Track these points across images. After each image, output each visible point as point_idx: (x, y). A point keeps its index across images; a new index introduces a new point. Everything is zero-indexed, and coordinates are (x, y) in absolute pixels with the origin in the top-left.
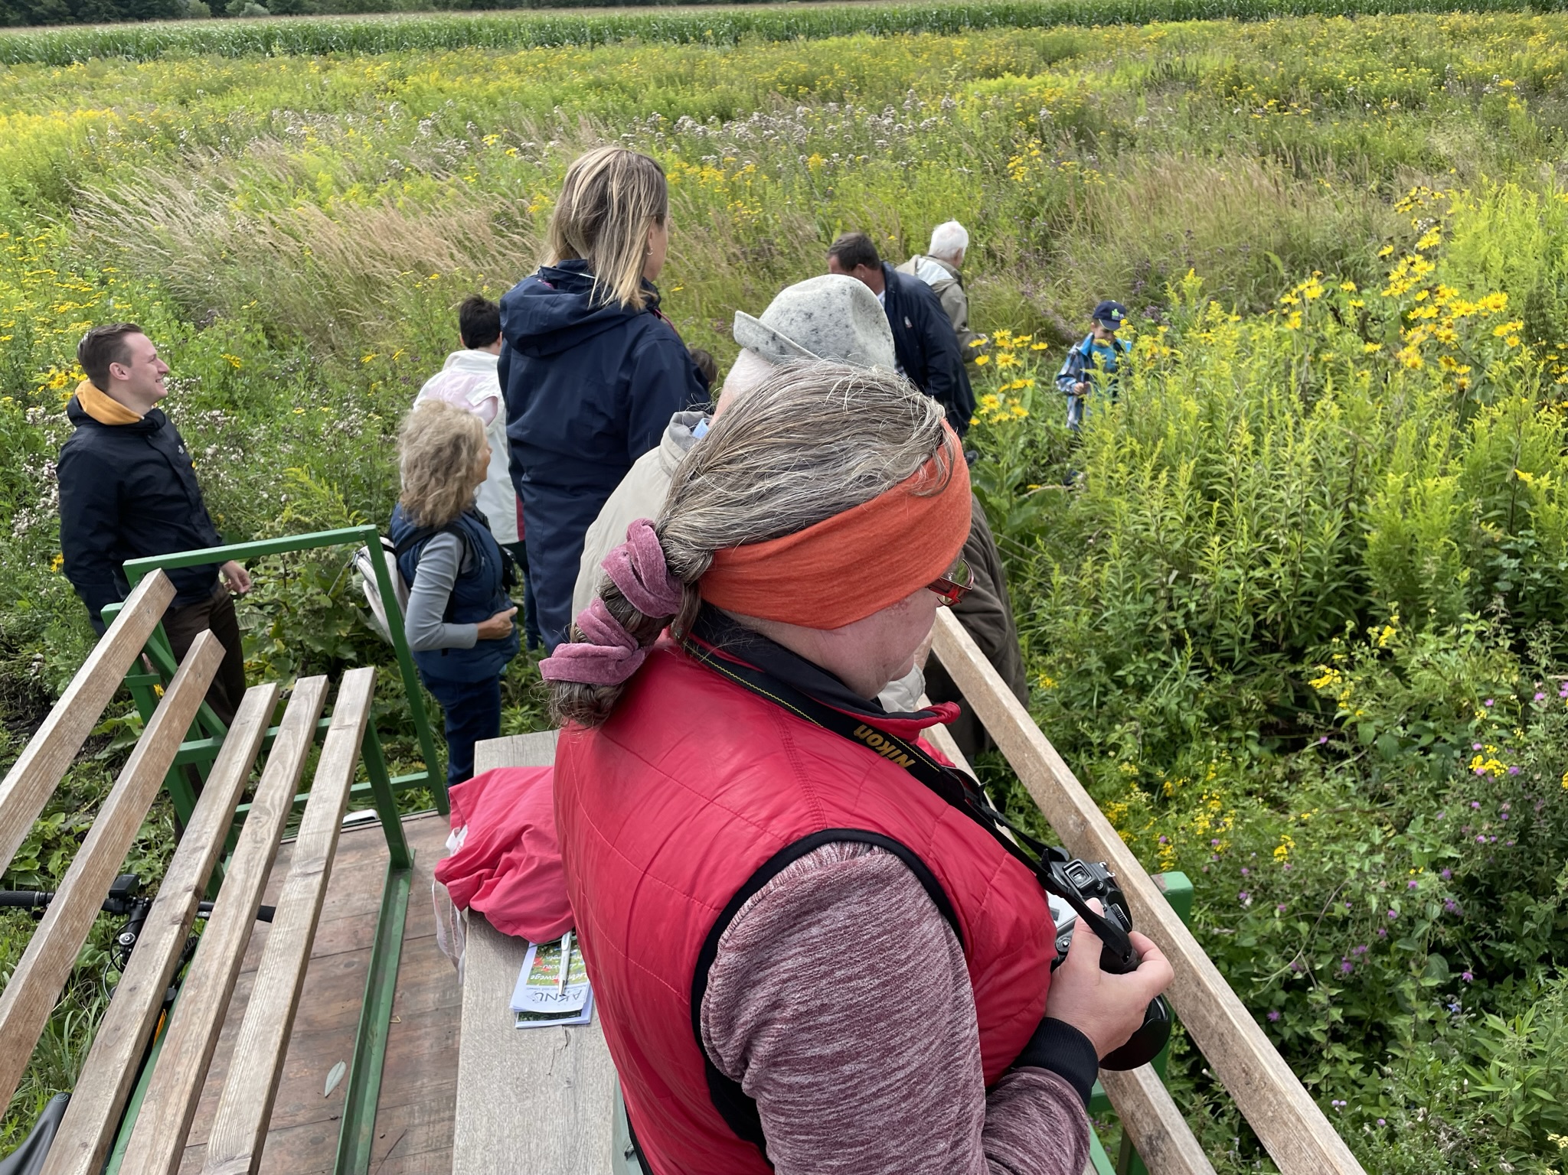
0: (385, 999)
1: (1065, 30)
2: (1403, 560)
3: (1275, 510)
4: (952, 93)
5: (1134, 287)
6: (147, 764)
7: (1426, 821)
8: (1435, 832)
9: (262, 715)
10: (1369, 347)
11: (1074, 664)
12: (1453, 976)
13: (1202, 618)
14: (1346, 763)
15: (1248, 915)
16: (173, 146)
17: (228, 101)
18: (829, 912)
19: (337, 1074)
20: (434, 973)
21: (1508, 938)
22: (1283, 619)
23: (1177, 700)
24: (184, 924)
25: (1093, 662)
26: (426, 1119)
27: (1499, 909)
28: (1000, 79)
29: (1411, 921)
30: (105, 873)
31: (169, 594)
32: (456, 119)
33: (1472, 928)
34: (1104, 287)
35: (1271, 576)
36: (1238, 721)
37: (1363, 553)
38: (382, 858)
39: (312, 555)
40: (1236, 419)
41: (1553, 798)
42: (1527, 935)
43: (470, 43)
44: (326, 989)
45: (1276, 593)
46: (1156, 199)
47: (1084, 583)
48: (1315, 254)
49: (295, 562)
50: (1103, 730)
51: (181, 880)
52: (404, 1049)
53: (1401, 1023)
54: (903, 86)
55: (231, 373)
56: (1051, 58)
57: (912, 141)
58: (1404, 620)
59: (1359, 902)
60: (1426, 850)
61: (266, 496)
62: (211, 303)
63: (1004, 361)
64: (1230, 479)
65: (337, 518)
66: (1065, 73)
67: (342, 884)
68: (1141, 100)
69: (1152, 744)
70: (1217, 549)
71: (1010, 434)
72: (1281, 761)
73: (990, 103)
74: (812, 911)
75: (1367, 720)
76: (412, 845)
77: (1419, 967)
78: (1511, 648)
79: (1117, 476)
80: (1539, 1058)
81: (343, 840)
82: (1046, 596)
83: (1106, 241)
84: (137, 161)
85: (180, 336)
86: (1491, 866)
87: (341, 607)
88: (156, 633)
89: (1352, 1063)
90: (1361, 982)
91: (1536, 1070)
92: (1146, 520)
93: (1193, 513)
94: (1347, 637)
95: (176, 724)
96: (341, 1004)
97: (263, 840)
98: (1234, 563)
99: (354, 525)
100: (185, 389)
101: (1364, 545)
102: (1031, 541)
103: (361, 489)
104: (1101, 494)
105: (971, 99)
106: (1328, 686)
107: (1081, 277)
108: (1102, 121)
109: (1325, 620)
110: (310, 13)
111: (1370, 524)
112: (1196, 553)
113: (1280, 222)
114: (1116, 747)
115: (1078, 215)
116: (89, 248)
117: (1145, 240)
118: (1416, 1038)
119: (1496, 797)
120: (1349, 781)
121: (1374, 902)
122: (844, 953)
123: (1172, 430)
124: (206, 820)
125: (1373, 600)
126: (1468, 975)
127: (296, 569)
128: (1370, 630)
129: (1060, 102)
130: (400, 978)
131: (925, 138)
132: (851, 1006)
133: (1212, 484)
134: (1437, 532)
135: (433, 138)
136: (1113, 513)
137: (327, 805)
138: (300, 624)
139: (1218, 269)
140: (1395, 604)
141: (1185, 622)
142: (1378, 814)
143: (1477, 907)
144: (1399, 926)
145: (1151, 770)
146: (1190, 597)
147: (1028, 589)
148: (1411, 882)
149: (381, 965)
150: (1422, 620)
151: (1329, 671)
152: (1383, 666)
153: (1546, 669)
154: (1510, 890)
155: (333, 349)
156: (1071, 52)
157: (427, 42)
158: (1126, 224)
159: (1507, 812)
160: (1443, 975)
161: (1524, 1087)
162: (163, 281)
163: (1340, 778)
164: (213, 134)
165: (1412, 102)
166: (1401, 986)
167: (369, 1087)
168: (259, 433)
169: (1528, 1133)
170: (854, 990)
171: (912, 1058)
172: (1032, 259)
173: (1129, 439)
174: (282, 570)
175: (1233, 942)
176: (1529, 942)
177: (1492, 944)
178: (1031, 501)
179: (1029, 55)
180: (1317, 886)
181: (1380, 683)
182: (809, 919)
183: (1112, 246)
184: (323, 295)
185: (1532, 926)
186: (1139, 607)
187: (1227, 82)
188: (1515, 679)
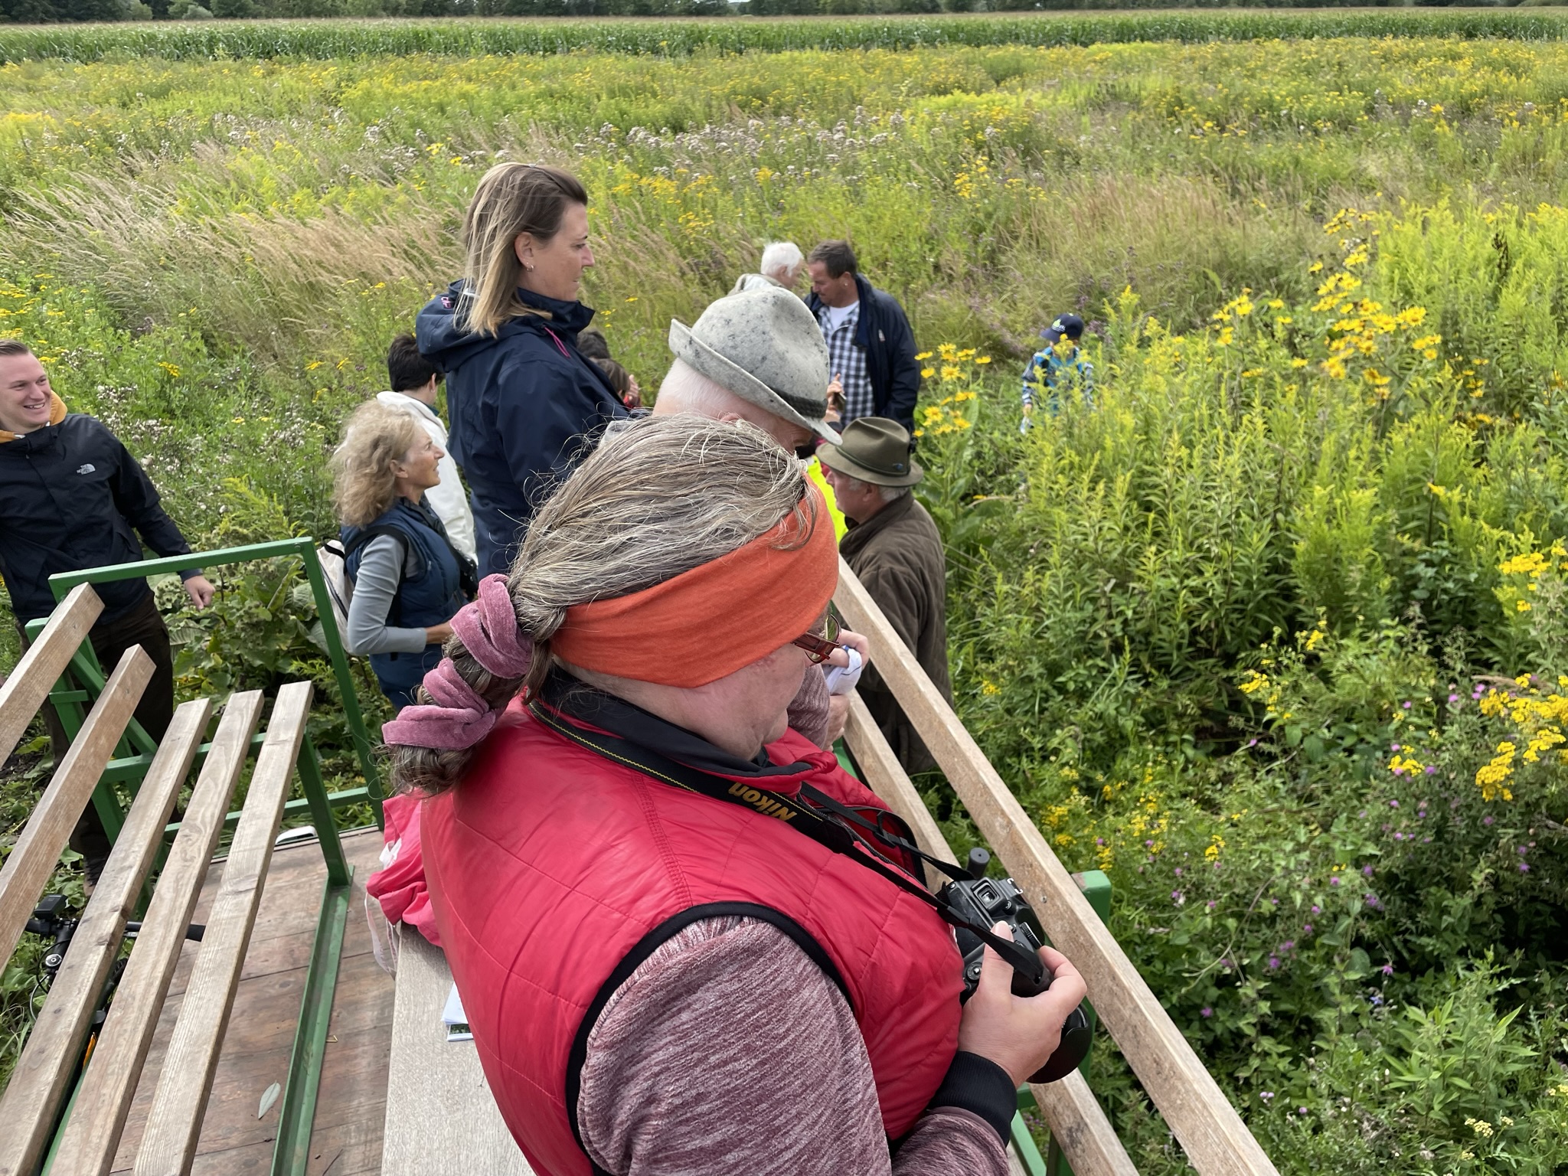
0: (321, 1018)
1: (1012, 49)
2: (1329, 569)
3: (1206, 520)
4: (903, 109)
5: (1078, 302)
6: (72, 783)
7: (1349, 820)
8: (1357, 830)
9: (193, 732)
10: (1297, 362)
11: (1017, 671)
12: (1376, 970)
13: (1140, 625)
14: (1275, 765)
15: (1181, 915)
16: (111, 150)
17: (168, 105)
18: (699, 994)
19: (272, 1094)
20: (372, 992)
21: (1429, 932)
22: (1217, 626)
23: (1115, 705)
24: (110, 945)
25: (1035, 668)
26: (363, 1138)
27: (1418, 904)
28: (949, 96)
29: (1335, 917)
30: (28, 894)
31: (97, 608)
32: (403, 126)
33: (1394, 923)
34: (1049, 302)
35: (1205, 584)
36: (1174, 725)
37: (1292, 562)
38: (320, 876)
39: (251, 567)
40: (1170, 431)
41: (1467, 796)
42: (1446, 929)
43: (420, 50)
44: (260, 1010)
45: (1209, 600)
46: (1100, 217)
47: (1026, 591)
48: (1251, 271)
49: (233, 575)
50: (1045, 736)
51: (107, 901)
52: (341, 1069)
53: (1326, 1016)
54: (855, 101)
55: (169, 381)
56: (999, 77)
57: (863, 157)
58: (1331, 625)
59: (1285, 899)
60: (1349, 848)
61: (203, 507)
62: (149, 310)
63: (949, 373)
64: (1164, 491)
65: (277, 529)
66: (1012, 90)
67: (278, 902)
68: (1085, 119)
69: (1091, 749)
70: (1153, 558)
71: (953, 445)
72: (1214, 764)
73: (939, 119)
74: (681, 995)
75: (1294, 723)
76: (351, 862)
77: (1343, 961)
78: (1429, 652)
79: (1056, 487)
80: (1457, 1048)
81: (277, 858)
82: (990, 605)
83: (1051, 257)
84: (74, 165)
85: (116, 343)
86: (1410, 862)
87: (281, 620)
88: (82, 648)
89: (1282, 1055)
90: (1290, 977)
91: (1454, 1060)
92: (1084, 530)
93: (1130, 524)
94: (1274, 643)
95: (103, 741)
96: (276, 1025)
97: (192, 859)
98: (1169, 572)
99: (295, 536)
100: (120, 398)
101: (1292, 554)
102: (976, 552)
103: (303, 499)
104: (1042, 505)
105: (921, 115)
106: (1257, 691)
107: (1027, 292)
108: (1049, 141)
109: (1257, 626)
110: (255, 17)
111: (1296, 533)
112: (1132, 562)
113: (1217, 240)
114: (1056, 752)
115: (1024, 230)
116: (22, 254)
117: (1089, 256)
118: (1341, 1030)
119: (1414, 796)
120: (1278, 782)
121: (1298, 898)
122: (718, 1035)
123: (1109, 443)
124: (133, 839)
125: (1301, 607)
126: (1388, 968)
127: (234, 581)
128: (1298, 634)
129: (1008, 120)
130: (337, 997)
131: (876, 152)
132: (729, 1091)
133: (1148, 495)
134: (1362, 542)
135: (381, 145)
136: (1053, 523)
137: (260, 821)
138: (238, 637)
139: (1159, 285)
140: (1323, 609)
141: (1123, 629)
142: (1304, 814)
143: (1398, 902)
144: (1324, 922)
145: (1091, 774)
146: (1127, 605)
147: (972, 598)
148: (1333, 879)
149: (317, 985)
150: (1348, 626)
151: (1257, 675)
152: (1309, 671)
153: (1461, 673)
154: (1430, 885)
155: (275, 357)
156: (1018, 71)
157: (374, 48)
158: (1069, 241)
159: (1425, 810)
160: (1364, 969)
161: (1443, 1076)
162: (99, 287)
163: (1270, 778)
164: (152, 138)
165: (1344, 124)
166: (1326, 980)
167: (304, 1108)
168: (197, 441)
169: (1445, 1121)
170: (730, 1074)
171: (800, 1135)
172: (979, 273)
173: (1068, 451)
174: (219, 583)
175: (1168, 941)
176: (1448, 936)
177: (1413, 938)
178: (976, 511)
179: (979, 75)
180: (1246, 884)
181: (1306, 687)
182: (679, 1004)
183: (1057, 262)
184: (265, 303)
185: (1451, 920)
186: (1079, 615)
187: (1169, 103)
188: (1432, 682)
